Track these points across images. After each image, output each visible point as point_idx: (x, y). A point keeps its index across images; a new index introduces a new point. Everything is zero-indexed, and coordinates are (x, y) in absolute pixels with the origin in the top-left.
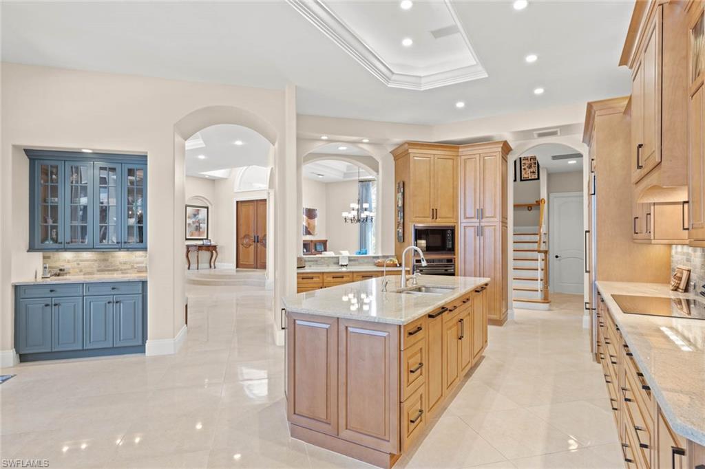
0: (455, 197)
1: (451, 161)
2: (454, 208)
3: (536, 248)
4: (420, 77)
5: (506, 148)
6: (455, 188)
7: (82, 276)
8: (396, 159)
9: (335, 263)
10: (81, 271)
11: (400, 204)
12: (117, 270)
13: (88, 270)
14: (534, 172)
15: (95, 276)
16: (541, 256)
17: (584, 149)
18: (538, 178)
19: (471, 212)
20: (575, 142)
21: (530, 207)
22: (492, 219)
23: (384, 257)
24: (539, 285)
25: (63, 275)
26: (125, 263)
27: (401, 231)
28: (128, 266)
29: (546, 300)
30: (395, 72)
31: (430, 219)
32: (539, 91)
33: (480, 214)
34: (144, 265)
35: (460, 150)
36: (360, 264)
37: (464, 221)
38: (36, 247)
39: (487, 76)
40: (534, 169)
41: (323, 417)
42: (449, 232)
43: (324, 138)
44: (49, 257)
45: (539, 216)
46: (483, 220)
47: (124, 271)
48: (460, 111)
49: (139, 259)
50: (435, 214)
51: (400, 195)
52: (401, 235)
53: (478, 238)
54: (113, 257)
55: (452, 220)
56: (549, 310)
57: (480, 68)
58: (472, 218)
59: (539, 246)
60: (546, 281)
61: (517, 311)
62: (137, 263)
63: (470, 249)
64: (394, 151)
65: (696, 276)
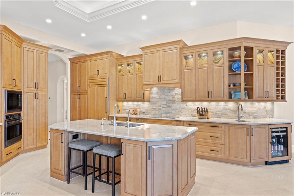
0: (21, 73)
6: (21, 67)
31: (12, 87)
33: (37, 86)
35: (23, 43)
37: (25, 89)
50: (14, 82)
53: (35, 100)
65: (144, 110)
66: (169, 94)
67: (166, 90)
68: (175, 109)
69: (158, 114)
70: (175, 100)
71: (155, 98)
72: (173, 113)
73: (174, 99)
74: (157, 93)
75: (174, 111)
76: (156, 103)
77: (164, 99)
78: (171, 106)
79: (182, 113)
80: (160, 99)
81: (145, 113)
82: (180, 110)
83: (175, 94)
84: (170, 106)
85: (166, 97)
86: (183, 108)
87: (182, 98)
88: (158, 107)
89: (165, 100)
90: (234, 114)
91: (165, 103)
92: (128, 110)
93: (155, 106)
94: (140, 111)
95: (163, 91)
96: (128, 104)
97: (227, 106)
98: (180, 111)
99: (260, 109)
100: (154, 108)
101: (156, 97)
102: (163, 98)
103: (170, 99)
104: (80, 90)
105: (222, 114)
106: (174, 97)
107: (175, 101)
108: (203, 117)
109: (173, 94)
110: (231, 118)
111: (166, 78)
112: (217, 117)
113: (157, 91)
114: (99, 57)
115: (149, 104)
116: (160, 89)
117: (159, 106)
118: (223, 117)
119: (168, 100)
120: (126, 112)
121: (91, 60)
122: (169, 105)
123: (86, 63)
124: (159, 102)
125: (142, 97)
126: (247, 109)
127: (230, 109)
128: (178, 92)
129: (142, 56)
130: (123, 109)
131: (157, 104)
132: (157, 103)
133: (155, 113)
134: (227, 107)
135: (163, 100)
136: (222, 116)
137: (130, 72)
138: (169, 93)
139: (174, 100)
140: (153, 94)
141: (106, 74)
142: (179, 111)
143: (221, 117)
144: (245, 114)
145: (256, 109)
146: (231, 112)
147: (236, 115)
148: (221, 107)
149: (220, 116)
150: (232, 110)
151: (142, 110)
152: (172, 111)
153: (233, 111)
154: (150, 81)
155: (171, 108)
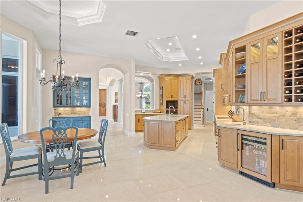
0: (177, 91)
1: (176, 81)
2: (177, 95)
3: (200, 108)
4: (170, 58)
5: (193, 77)
6: (178, 89)
7: (66, 116)
8: (159, 79)
9: (141, 112)
10: (66, 114)
11: (161, 93)
12: (77, 113)
13: (68, 113)
14: (200, 83)
15: (70, 115)
16: (202, 110)
17: (214, 79)
18: (201, 85)
19: (182, 96)
20: (211, 76)
21: (198, 94)
22: (189, 99)
23: (155, 110)
24: (201, 119)
25: (60, 115)
26: (79, 111)
27: (161, 102)
28: (80, 112)
29: (203, 124)
30: (164, 56)
31: (170, 98)
32: (202, 63)
33: (185, 97)
34: (85, 112)
35: (179, 77)
36: (149, 112)
37: (180, 99)
38: (56, 106)
39: (188, 60)
40: (200, 81)
41: (157, 142)
42: (176, 102)
43: (138, 72)
44: (56, 109)
45: (201, 97)
46: (186, 99)
47: (79, 114)
48: (180, 67)
49: (84, 110)
50: (172, 97)
51: (161, 90)
52: (161, 103)
53: (184, 104)
54: (75, 109)
55: (176, 99)
56: (204, 127)
57: (187, 57)
58: (182, 98)
59: (201, 107)
60: (203, 118)
61: (195, 127)
62: (83, 111)
63: (182, 107)
64: (159, 76)
99: (284, 116)
126: (262, 114)
144: (260, 120)
145: (277, 115)
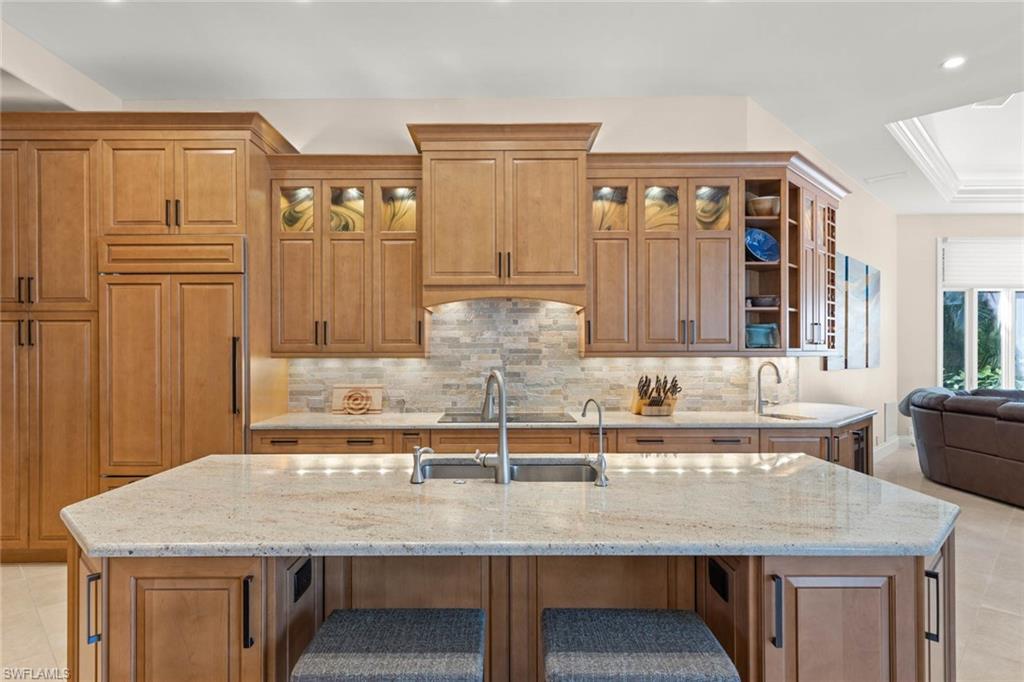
65: (402, 392)
66: (515, 329)
67: (503, 313)
68: (540, 385)
69: (465, 406)
70: (540, 351)
71: (454, 342)
72: (531, 399)
73: (534, 346)
74: (462, 323)
75: (537, 392)
76: (460, 365)
77: (494, 345)
78: (525, 374)
79: (565, 398)
80: (476, 346)
81: (407, 406)
82: (560, 387)
83: (540, 327)
84: (517, 374)
85: (504, 340)
86: (569, 381)
87: (588, 341)
88: (467, 379)
89: (498, 349)
90: (740, 394)
91: (499, 363)
92: (318, 393)
93: (455, 376)
94: (384, 399)
95: (490, 317)
96: (320, 370)
97: (720, 368)
98: (559, 392)
100: (447, 381)
101: (456, 340)
102: (492, 341)
103: (520, 346)
104: (36, 298)
105: (704, 397)
106: (536, 340)
107: (541, 355)
108: (659, 411)
109: (531, 327)
110: (731, 410)
111: (530, 264)
112: (689, 409)
113: (462, 316)
114: (176, 135)
115: (424, 369)
116: (473, 306)
117: (471, 375)
118: (707, 407)
119: (511, 351)
120: (308, 405)
121: (122, 145)
122: (516, 369)
123: (85, 155)
124: (474, 359)
125: (413, 337)
127: (728, 381)
128: (551, 322)
129: (420, 163)
130: (291, 393)
131: (463, 367)
132: (463, 362)
133: (454, 403)
134: (718, 374)
135: (490, 349)
136: (703, 404)
137: (346, 227)
138: (516, 322)
139: (535, 351)
140: (444, 326)
141: (230, 222)
142: (553, 393)
143: (703, 408)
146: (730, 388)
147: (744, 399)
148: (700, 373)
149: (698, 402)
150: (732, 384)
151: (396, 394)
152: (528, 393)
153: (738, 386)
154: (461, 273)
155: (522, 381)
